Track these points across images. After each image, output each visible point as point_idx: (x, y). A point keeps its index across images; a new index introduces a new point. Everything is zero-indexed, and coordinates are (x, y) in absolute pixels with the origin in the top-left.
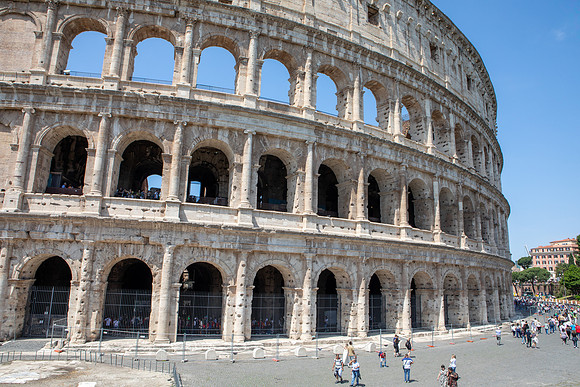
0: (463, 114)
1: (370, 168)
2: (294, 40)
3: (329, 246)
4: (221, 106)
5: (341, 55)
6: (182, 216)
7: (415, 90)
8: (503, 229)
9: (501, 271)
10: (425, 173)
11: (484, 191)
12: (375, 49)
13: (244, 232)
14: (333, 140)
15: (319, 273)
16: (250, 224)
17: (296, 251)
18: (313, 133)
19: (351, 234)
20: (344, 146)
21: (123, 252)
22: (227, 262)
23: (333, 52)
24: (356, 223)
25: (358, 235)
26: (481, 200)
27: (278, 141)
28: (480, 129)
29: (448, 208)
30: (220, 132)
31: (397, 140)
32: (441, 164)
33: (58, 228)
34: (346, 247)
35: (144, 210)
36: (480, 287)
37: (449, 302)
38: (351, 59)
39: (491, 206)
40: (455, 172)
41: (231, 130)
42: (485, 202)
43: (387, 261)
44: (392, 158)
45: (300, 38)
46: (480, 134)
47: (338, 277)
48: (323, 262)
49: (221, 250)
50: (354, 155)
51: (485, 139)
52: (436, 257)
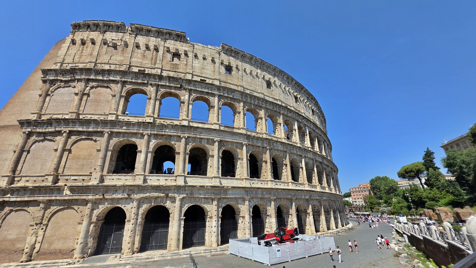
0: (312, 127)
1: (272, 154)
2: (235, 97)
3: (256, 193)
4: (203, 128)
5: (256, 103)
6: (185, 182)
7: (290, 117)
8: (336, 180)
9: (338, 201)
10: (297, 155)
11: (325, 162)
12: (271, 100)
13: (216, 188)
14: (255, 142)
15: (252, 207)
16: (218, 184)
17: (241, 196)
18: (246, 139)
19: (266, 186)
20: (259, 145)
21: (155, 202)
22: (208, 204)
23: (253, 102)
24: (268, 181)
25: (269, 187)
26: (324, 166)
27: (230, 144)
28: (320, 133)
29: (309, 171)
30: (203, 140)
31: (283, 141)
32: (305, 151)
34: (264, 193)
35: (166, 180)
36: (329, 210)
37: (315, 219)
38: (261, 105)
39: (330, 169)
40: (311, 153)
41: (208, 139)
42: (326, 167)
43: (284, 199)
44: (282, 149)
45: (237, 96)
46: (320, 135)
47: (261, 208)
48: (254, 201)
49: (205, 198)
50: (265, 149)
51: (323, 138)
52: (307, 196)
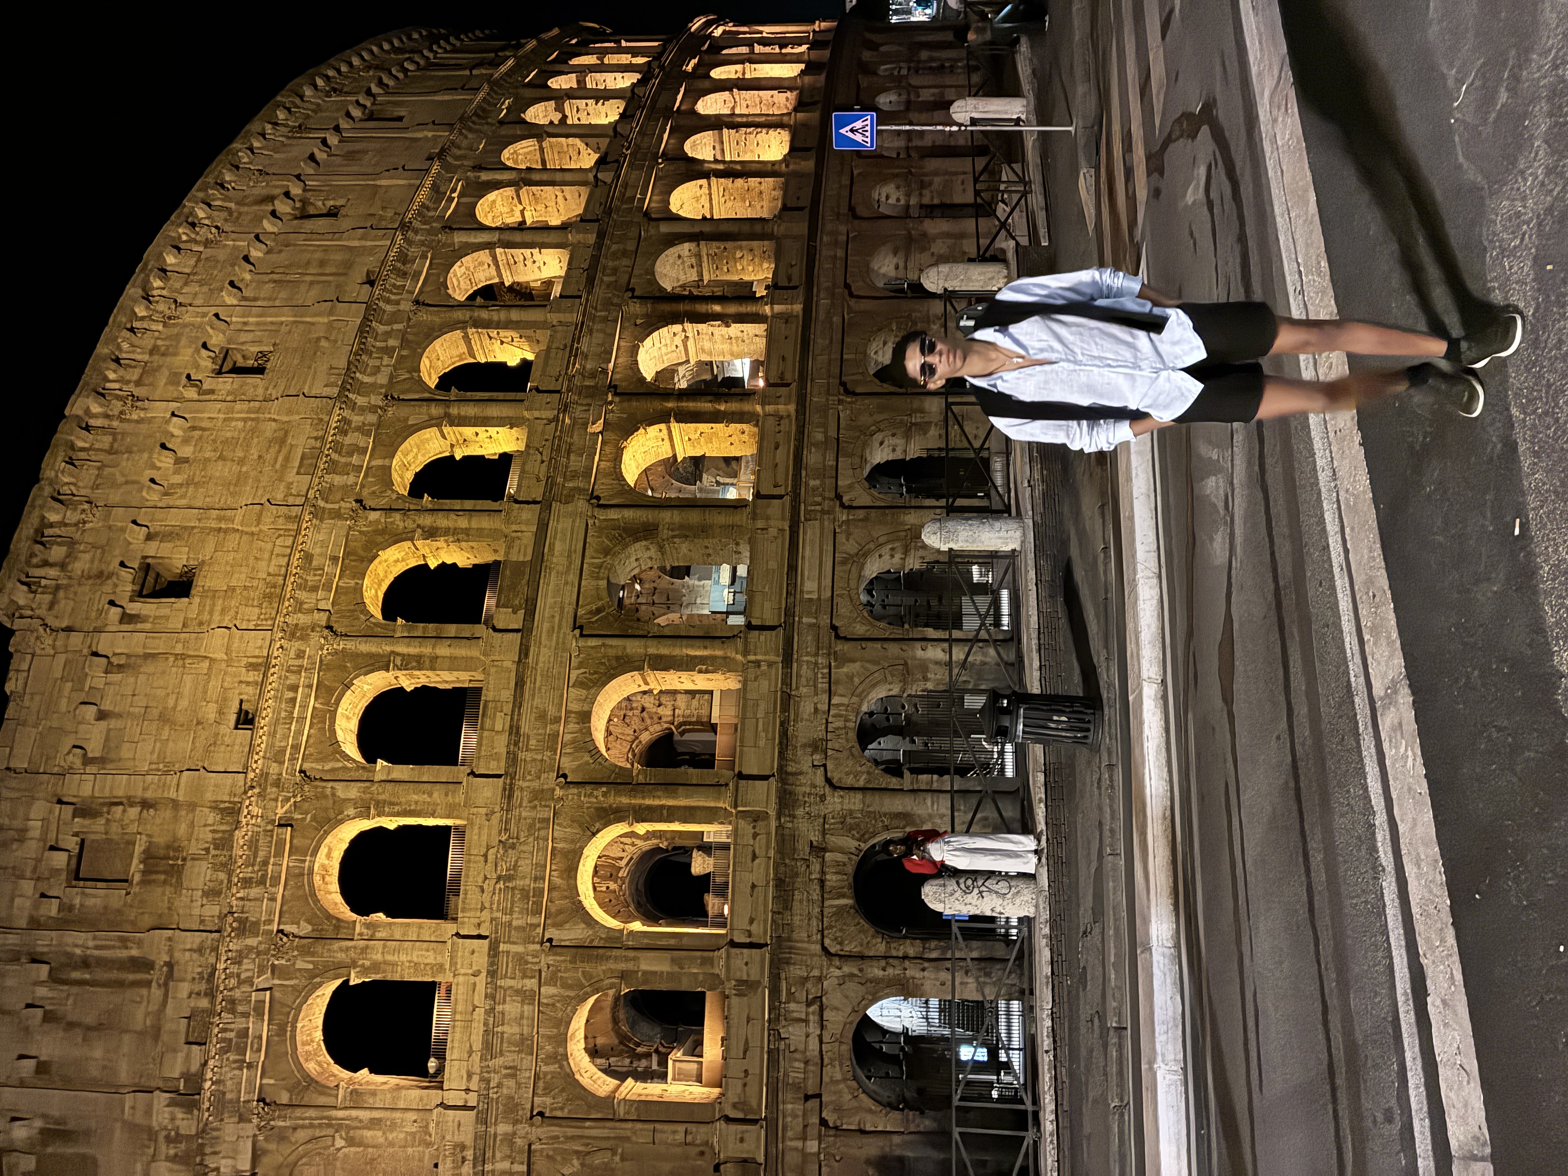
18: (570, 508)
21: (843, 896)
22: (857, 681)
33: (794, 1033)
35: (754, 857)
37: (936, 201)
47: (882, 457)
